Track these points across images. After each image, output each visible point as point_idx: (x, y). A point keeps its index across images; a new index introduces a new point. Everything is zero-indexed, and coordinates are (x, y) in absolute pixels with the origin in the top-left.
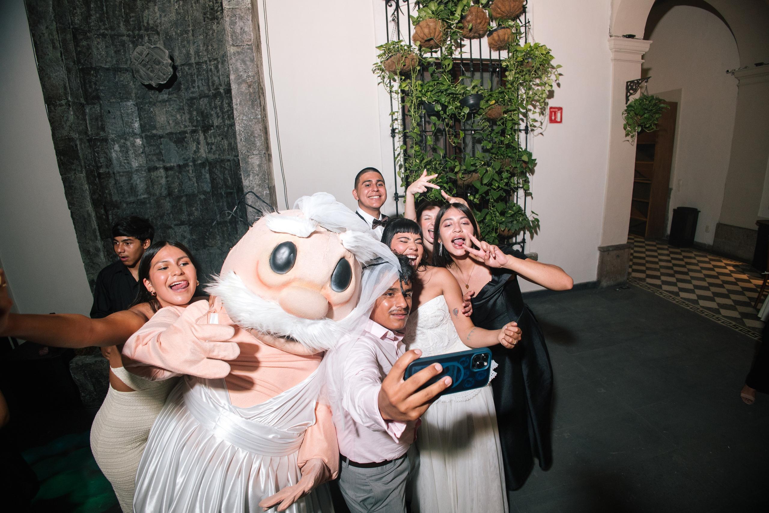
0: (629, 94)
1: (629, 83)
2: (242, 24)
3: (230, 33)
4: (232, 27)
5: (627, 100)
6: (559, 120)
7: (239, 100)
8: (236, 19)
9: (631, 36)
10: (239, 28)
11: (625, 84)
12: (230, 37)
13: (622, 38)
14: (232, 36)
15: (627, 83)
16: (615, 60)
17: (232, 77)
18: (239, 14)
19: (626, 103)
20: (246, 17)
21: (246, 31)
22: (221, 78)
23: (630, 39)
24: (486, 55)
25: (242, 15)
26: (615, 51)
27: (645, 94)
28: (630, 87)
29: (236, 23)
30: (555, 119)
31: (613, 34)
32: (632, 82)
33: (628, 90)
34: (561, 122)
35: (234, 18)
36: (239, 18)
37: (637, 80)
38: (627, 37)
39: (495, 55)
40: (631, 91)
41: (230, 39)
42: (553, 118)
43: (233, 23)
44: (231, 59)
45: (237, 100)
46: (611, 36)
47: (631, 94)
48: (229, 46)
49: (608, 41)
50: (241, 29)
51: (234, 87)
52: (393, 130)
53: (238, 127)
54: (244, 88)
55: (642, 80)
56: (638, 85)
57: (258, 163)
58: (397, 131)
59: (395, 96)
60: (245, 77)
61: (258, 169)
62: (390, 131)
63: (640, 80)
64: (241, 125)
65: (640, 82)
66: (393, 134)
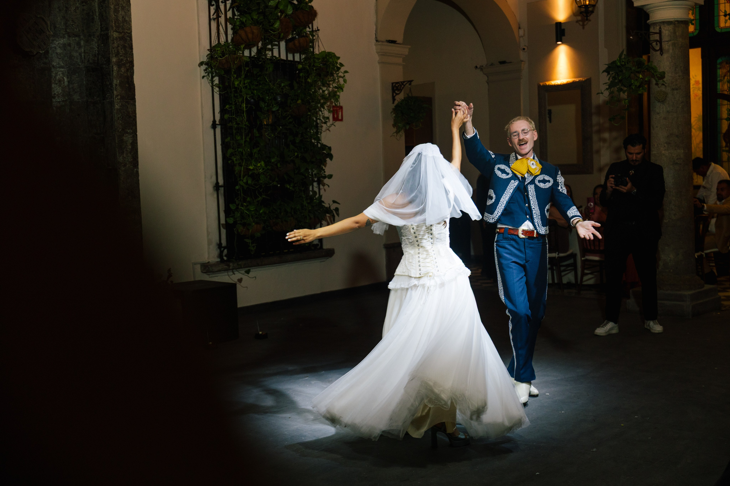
0: (395, 94)
1: (394, 84)
2: (123, 13)
3: (114, 20)
4: (116, 14)
5: (394, 99)
6: (340, 118)
7: (118, 82)
8: (119, 8)
9: (393, 42)
10: (121, 17)
11: (391, 85)
12: (113, 23)
13: (386, 43)
14: (115, 22)
15: (393, 83)
16: (381, 63)
17: (114, 60)
18: (122, 4)
19: (393, 103)
20: (127, 7)
21: (127, 20)
22: (83, 55)
23: (393, 44)
24: (283, 57)
25: (124, 5)
26: (381, 55)
27: (410, 95)
28: (395, 88)
29: (119, 11)
30: (338, 116)
31: (379, 39)
32: (397, 83)
33: (393, 91)
34: (342, 120)
35: (118, 7)
36: (121, 7)
37: (401, 82)
38: (390, 43)
39: (290, 57)
40: (396, 92)
41: (114, 25)
42: (336, 116)
43: (116, 11)
44: (114, 43)
45: (117, 81)
46: (377, 41)
47: (397, 94)
48: (112, 31)
49: (375, 45)
50: (123, 17)
51: (115, 68)
52: (214, 121)
53: (116, 106)
54: (123, 71)
55: (406, 82)
56: (403, 86)
57: (131, 142)
58: (217, 123)
59: (216, 89)
60: (124, 61)
61: (130, 147)
62: (211, 123)
63: (404, 82)
64: (119, 105)
65: (404, 84)
66: (214, 126)
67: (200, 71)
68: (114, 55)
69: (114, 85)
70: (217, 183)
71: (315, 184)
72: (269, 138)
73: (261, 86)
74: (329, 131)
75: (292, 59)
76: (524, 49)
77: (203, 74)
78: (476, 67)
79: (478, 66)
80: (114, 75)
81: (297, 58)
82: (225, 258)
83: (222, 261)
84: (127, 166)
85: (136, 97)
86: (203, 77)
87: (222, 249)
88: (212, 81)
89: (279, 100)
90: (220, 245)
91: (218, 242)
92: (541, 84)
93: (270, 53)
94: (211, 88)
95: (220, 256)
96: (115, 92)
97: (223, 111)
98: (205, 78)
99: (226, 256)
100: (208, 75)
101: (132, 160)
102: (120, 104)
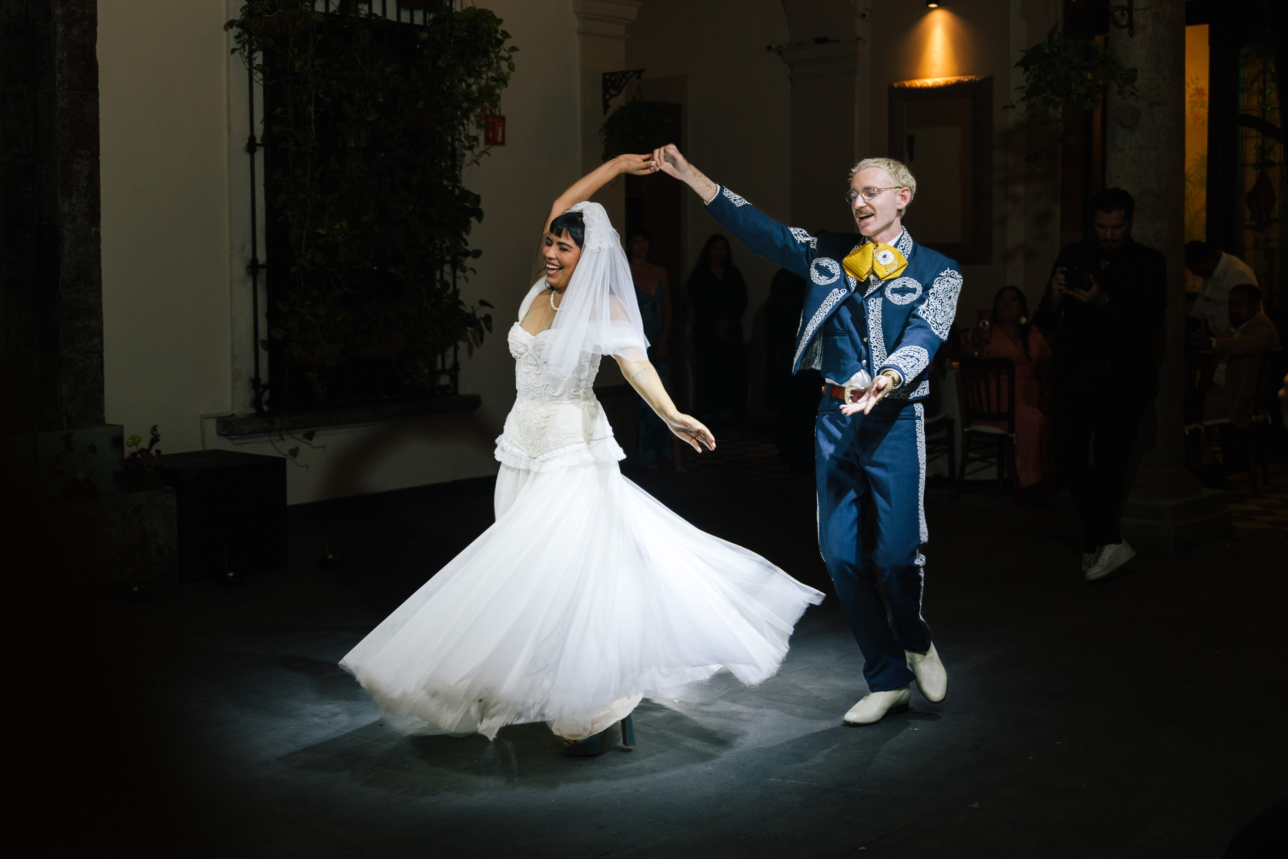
0: (608, 96)
1: (607, 76)
5: (606, 106)
6: (499, 139)
11: (602, 78)
15: (604, 75)
16: (582, 33)
19: (605, 113)
24: (391, 15)
26: (584, 18)
27: (638, 98)
28: (609, 85)
30: (495, 135)
32: (613, 74)
33: (606, 89)
34: (502, 143)
37: (622, 72)
39: (405, 17)
40: (612, 91)
42: (491, 135)
45: (63, 53)
47: (612, 96)
51: (60, 29)
52: (252, 138)
53: (61, 102)
54: (75, 34)
55: (630, 74)
56: (624, 80)
57: (87, 174)
58: (258, 141)
59: (257, 76)
60: (79, 16)
61: (85, 185)
62: (246, 142)
63: (627, 72)
64: (65, 101)
65: (628, 76)
66: (251, 147)
67: (228, 39)
68: (59, 3)
69: (57, 60)
70: (254, 259)
71: (447, 268)
72: (360, 174)
73: (345, 72)
74: (478, 164)
75: (408, 21)
76: (864, 15)
77: (233, 44)
78: (770, 48)
79: (774, 47)
80: (58, 42)
81: (419, 18)
82: (265, 408)
83: (259, 413)
84: (78, 221)
85: (99, 86)
86: (233, 51)
87: (261, 390)
88: (250, 60)
89: (381, 100)
90: (255, 382)
91: (253, 375)
92: (896, 85)
93: (366, 7)
94: (247, 72)
95: (256, 402)
96: (58, 76)
97: (268, 119)
98: (237, 53)
99: (266, 404)
100: (243, 46)
101: (87, 209)
102: (68, 99)
